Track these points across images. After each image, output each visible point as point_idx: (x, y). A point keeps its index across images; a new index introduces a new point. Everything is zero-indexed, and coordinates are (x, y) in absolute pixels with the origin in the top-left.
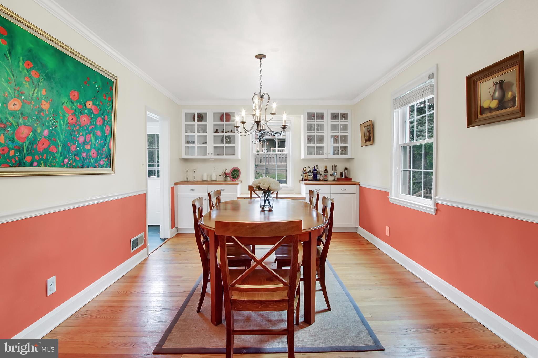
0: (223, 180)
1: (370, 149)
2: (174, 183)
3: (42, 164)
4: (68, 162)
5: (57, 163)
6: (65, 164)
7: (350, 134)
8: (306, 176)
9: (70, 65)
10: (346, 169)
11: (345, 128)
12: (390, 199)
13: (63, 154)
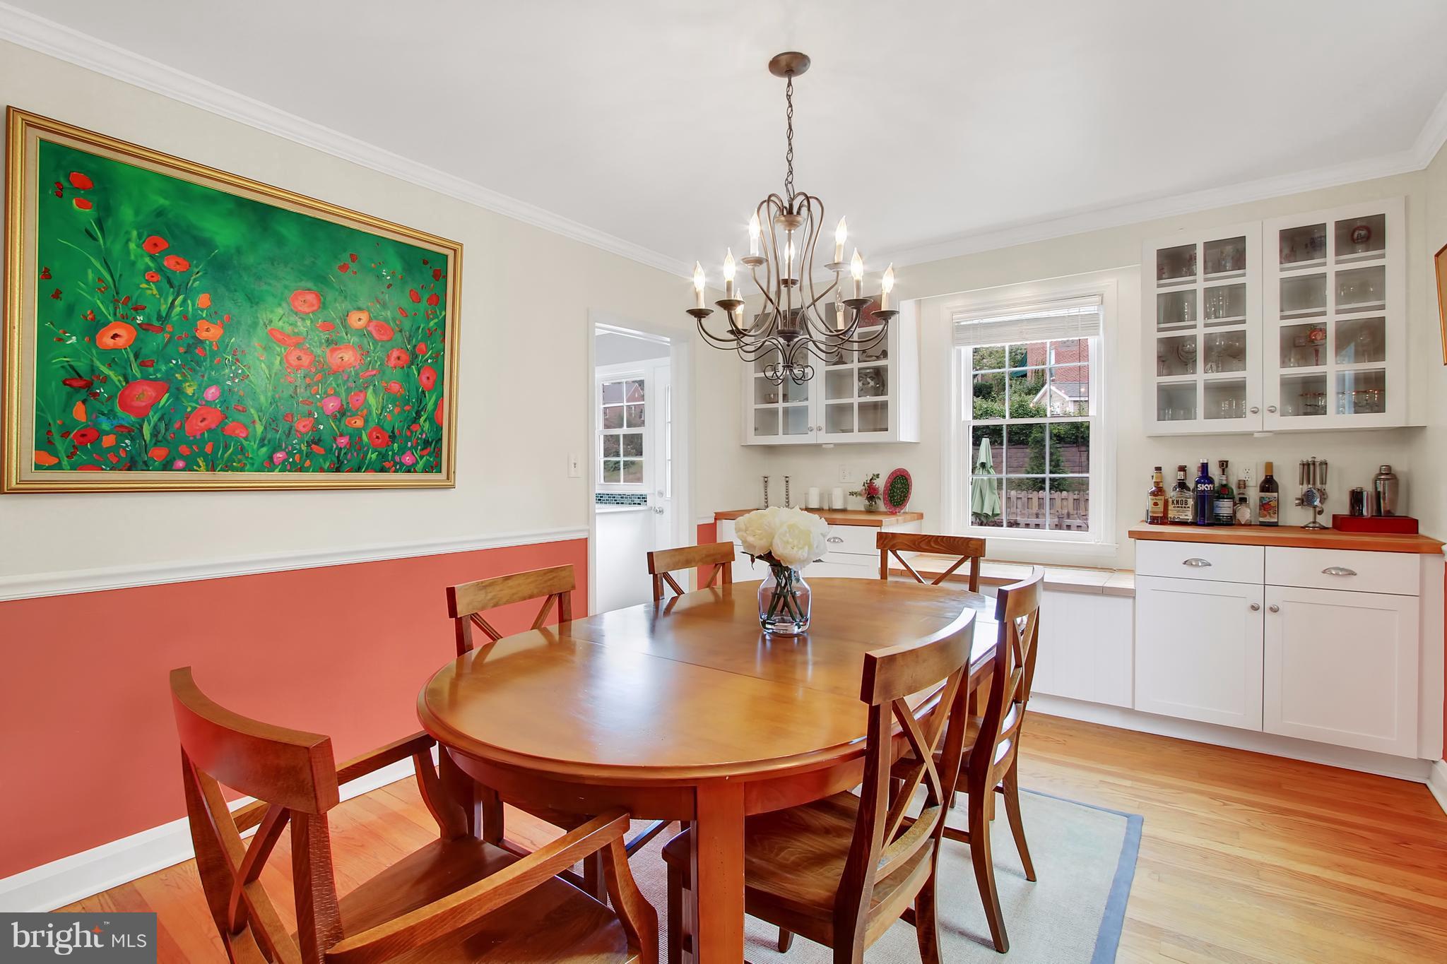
0: (863, 509)
2: (715, 513)
3: (201, 464)
4: (285, 460)
5: (250, 461)
6: (274, 464)
7: (1392, 313)
8: (1159, 502)
9: (290, 233)
10: (1387, 475)
13: (269, 441)
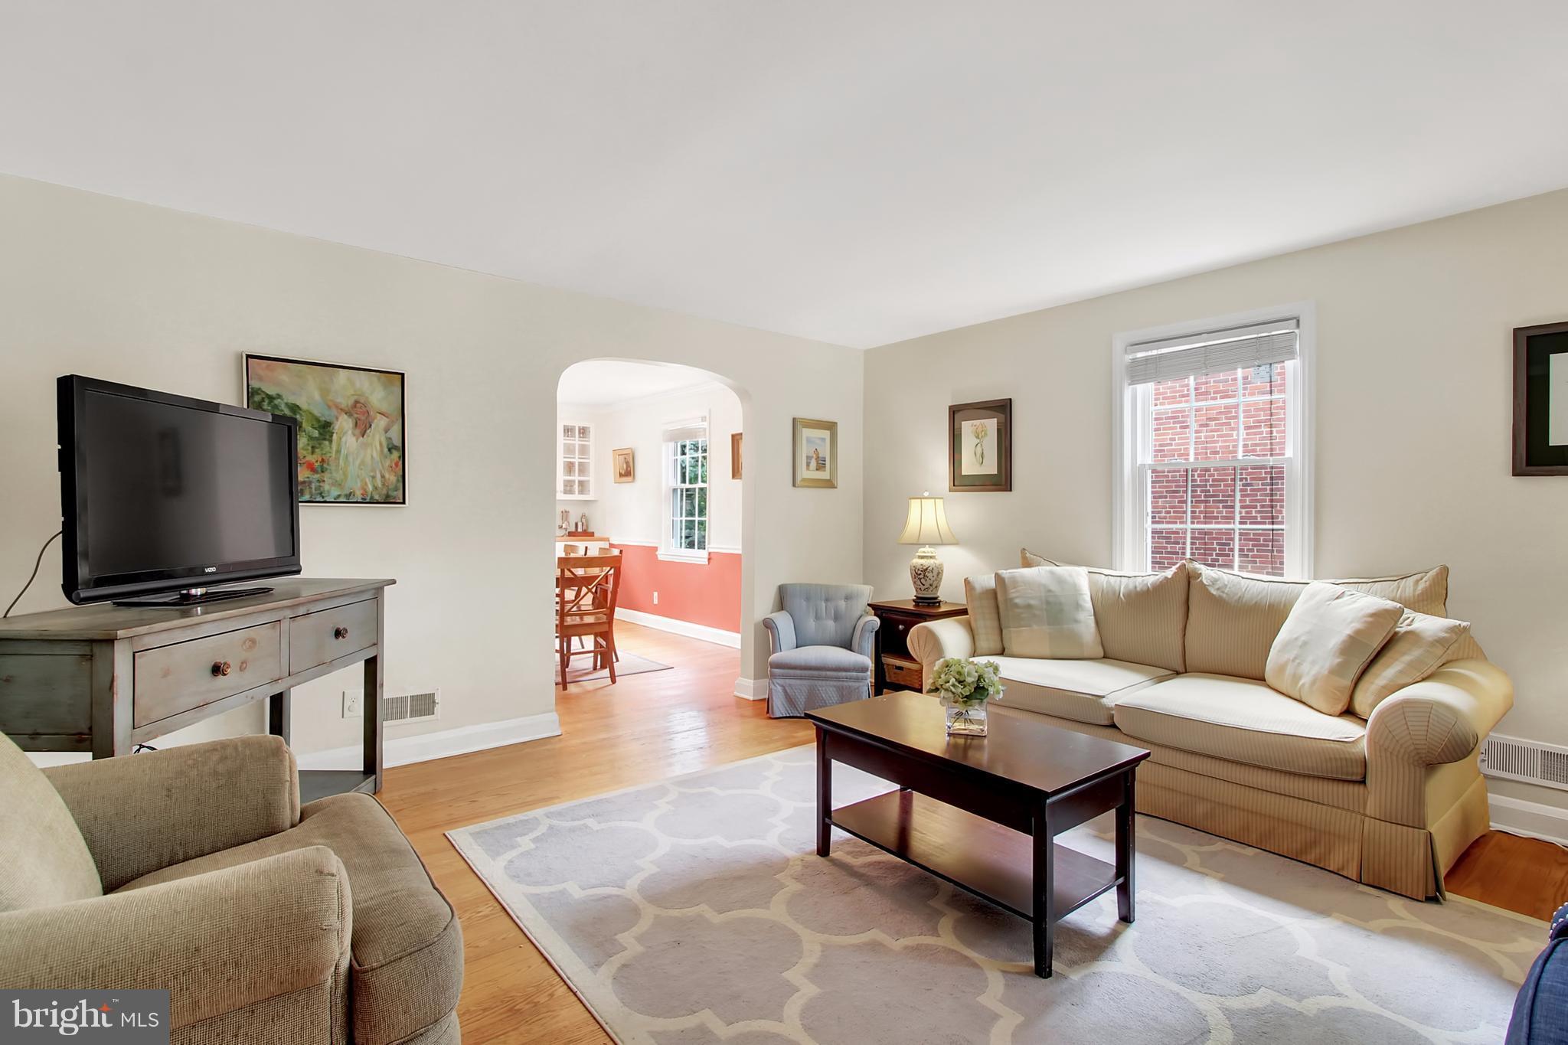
1: (627, 489)
7: (592, 461)
10: (583, 516)
11: (584, 450)
12: (659, 556)
